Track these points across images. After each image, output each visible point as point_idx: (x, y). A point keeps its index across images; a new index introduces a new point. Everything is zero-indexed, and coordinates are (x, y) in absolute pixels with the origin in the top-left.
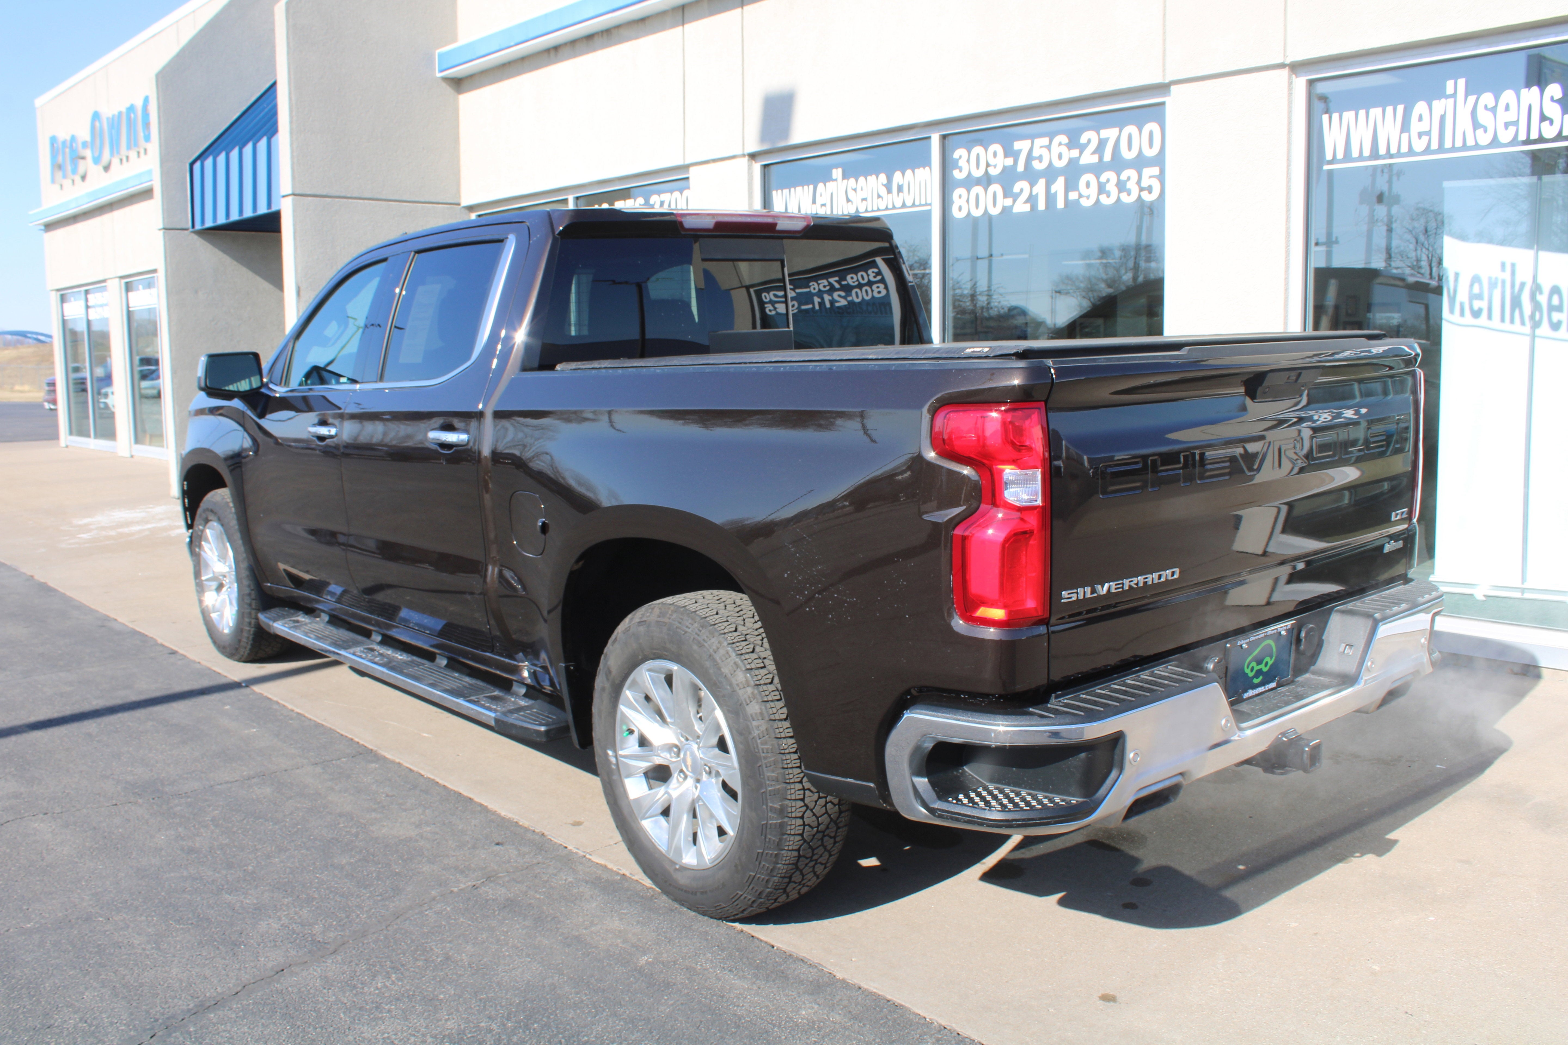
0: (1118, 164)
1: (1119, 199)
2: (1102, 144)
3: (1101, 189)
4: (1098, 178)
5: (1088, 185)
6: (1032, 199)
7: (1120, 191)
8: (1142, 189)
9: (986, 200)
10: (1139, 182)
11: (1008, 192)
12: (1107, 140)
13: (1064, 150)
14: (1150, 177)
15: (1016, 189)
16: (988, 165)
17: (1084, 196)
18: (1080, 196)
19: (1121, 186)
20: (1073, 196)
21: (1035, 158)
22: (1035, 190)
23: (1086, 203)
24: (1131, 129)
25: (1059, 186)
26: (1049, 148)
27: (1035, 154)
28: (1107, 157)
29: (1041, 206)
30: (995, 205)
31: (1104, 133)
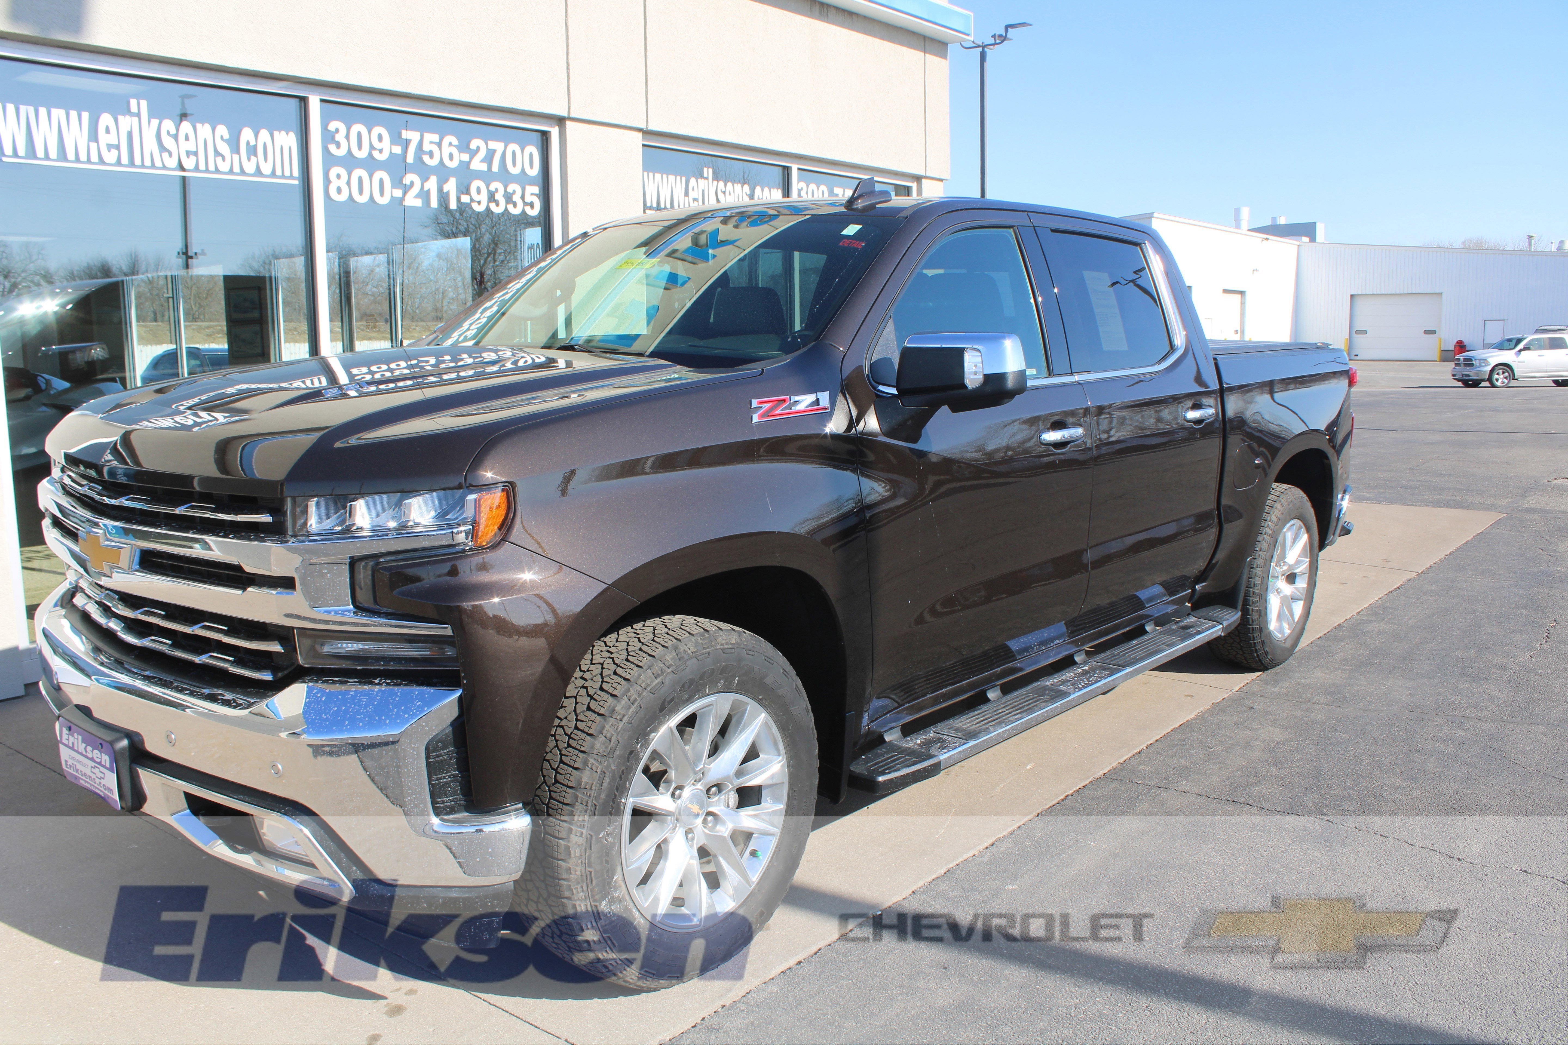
0: (505, 176)
1: (506, 209)
2: (491, 154)
3: (492, 197)
4: (488, 186)
5: (479, 191)
6: (425, 195)
7: (507, 203)
8: (525, 204)
9: (372, 187)
10: (523, 197)
11: (397, 182)
12: (494, 151)
13: (455, 151)
14: (532, 194)
15: (407, 180)
16: (372, 147)
17: (475, 201)
18: (472, 200)
19: (509, 198)
20: (465, 199)
21: (425, 153)
22: (427, 186)
23: (477, 208)
24: (513, 147)
25: (451, 186)
26: (439, 145)
27: (427, 147)
28: (495, 168)
29: (434, 204)
30: (382, 193)
31: (493, 145)
